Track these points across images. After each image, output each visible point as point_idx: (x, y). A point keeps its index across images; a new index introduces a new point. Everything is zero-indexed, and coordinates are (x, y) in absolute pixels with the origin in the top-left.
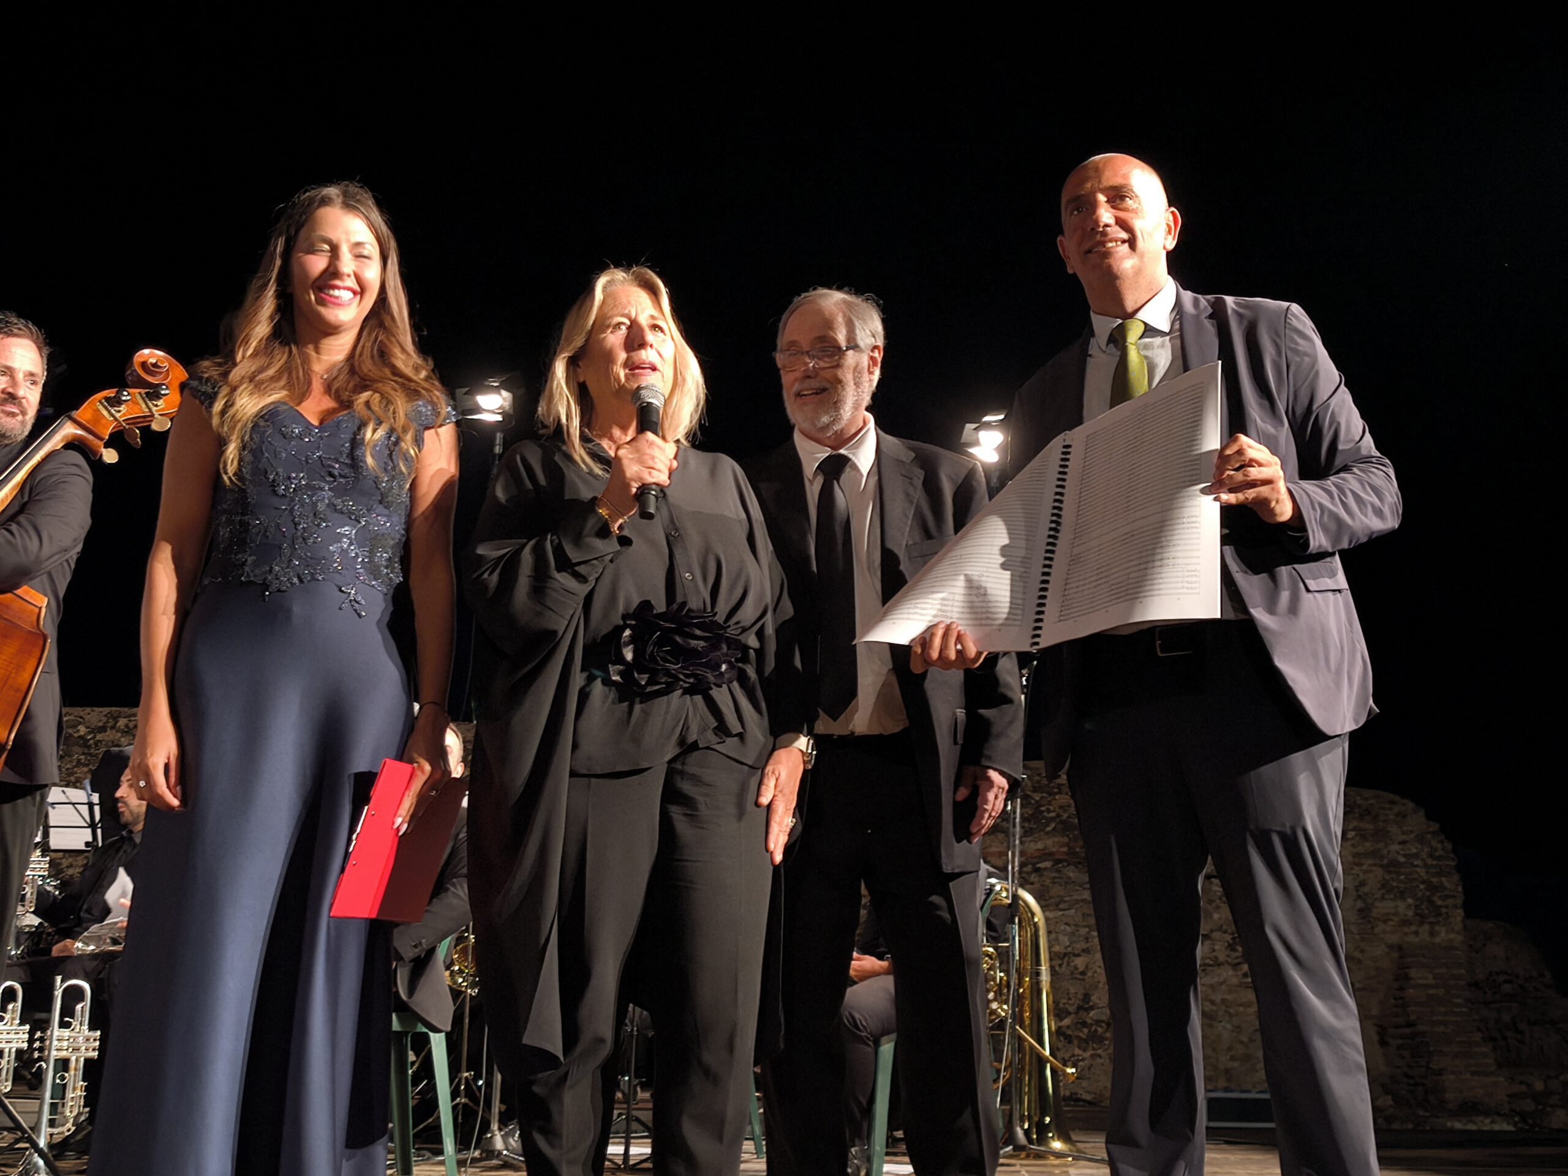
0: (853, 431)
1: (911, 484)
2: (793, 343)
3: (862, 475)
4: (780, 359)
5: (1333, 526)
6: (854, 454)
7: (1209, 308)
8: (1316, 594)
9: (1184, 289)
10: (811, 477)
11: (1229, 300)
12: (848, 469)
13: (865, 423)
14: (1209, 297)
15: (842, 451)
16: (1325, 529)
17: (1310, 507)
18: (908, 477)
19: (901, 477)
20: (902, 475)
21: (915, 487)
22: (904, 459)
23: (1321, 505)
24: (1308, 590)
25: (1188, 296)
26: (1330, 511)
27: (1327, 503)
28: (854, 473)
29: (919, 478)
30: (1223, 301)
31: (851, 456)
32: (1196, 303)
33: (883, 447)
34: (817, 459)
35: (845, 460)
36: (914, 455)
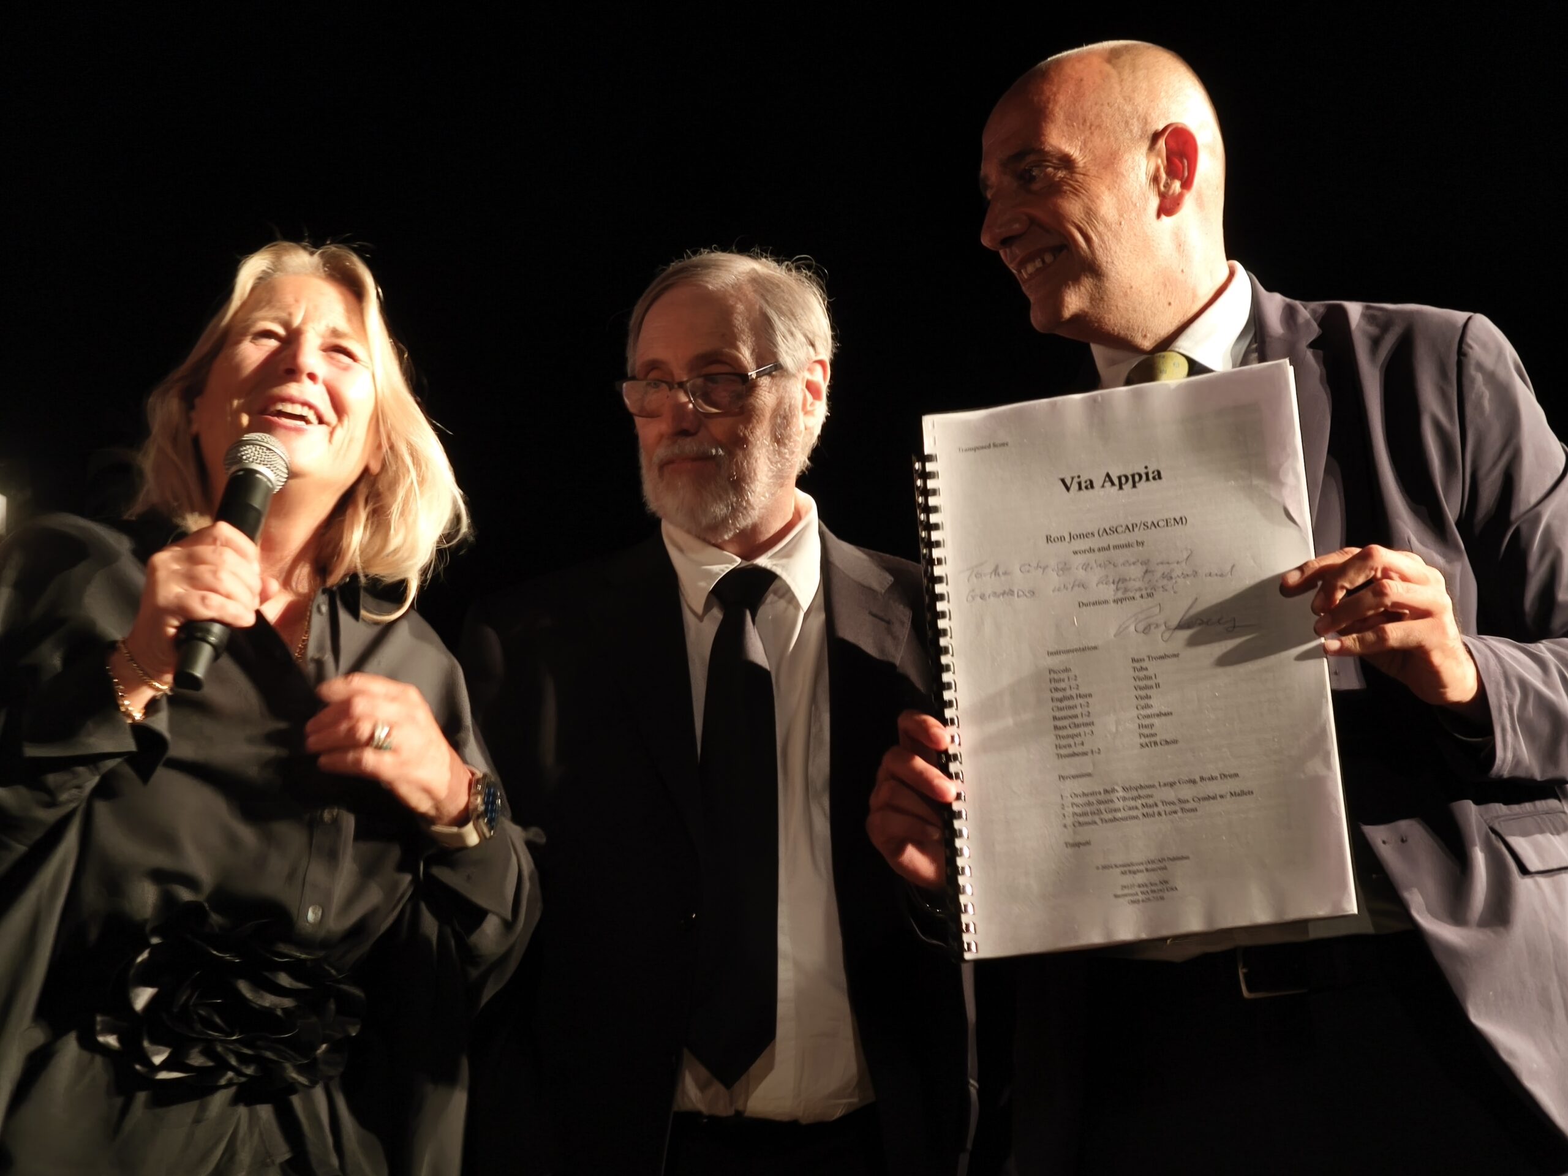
0: (777, 526)
1: (890, 632)
2: (654, 365)
3: (797, 606)
4: (631, 395)
5: (1544, 727)
6: (783, 567)
7: (1315, 325)
8: (1541, 880)
9: (1270, 288)
10: (700, 610)
11: (1354, 310)
12: (770, 598)
13: (798, 516)
14: (1314, 305)
15: (763, 561)
16: (1530, 733)
17: (1502, 682)
18: (881, 619)
19: (871, 618)
20: (871, 613)
21: (895, 638)
22: (875, 586)
23: (1524, 684)
24: (1524, 871)
25: (1274, 303)
26: (1539, 696)
27: (1534, 678)
28: (782, 604)
29: (902, 623)
30: (1343, 313)
31: (778, 571)
32: (1290, 314)
33: (836, 558)
34: (710, 575)
35: (769, 577)
36: (890, 579)
